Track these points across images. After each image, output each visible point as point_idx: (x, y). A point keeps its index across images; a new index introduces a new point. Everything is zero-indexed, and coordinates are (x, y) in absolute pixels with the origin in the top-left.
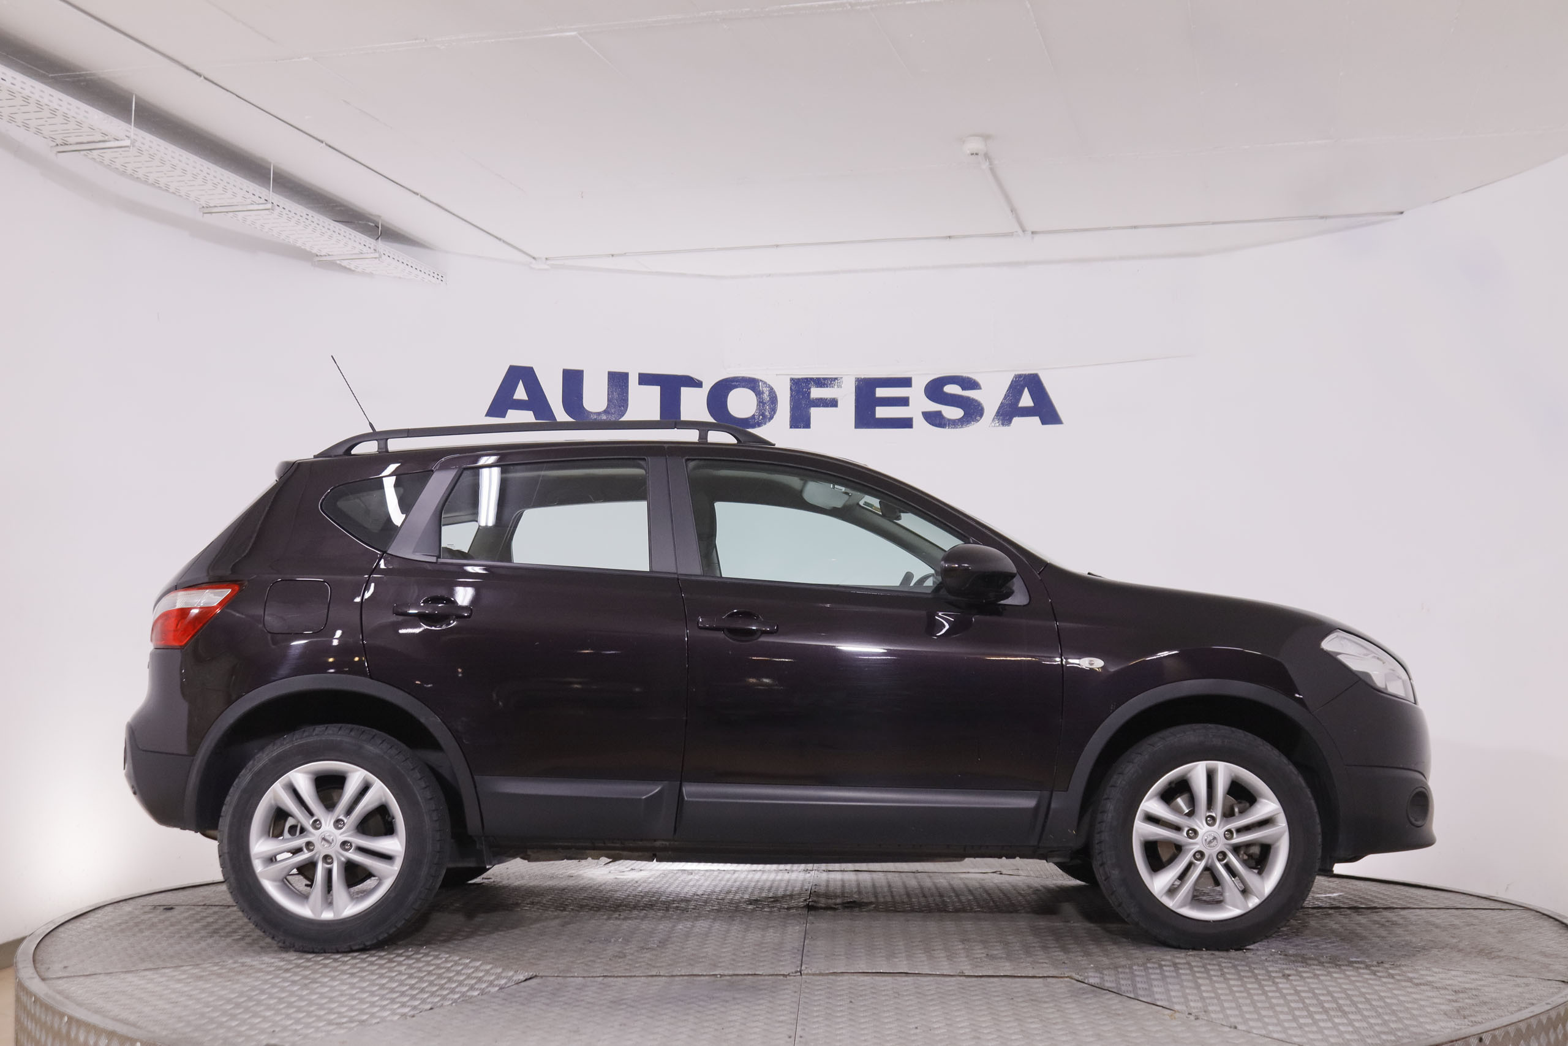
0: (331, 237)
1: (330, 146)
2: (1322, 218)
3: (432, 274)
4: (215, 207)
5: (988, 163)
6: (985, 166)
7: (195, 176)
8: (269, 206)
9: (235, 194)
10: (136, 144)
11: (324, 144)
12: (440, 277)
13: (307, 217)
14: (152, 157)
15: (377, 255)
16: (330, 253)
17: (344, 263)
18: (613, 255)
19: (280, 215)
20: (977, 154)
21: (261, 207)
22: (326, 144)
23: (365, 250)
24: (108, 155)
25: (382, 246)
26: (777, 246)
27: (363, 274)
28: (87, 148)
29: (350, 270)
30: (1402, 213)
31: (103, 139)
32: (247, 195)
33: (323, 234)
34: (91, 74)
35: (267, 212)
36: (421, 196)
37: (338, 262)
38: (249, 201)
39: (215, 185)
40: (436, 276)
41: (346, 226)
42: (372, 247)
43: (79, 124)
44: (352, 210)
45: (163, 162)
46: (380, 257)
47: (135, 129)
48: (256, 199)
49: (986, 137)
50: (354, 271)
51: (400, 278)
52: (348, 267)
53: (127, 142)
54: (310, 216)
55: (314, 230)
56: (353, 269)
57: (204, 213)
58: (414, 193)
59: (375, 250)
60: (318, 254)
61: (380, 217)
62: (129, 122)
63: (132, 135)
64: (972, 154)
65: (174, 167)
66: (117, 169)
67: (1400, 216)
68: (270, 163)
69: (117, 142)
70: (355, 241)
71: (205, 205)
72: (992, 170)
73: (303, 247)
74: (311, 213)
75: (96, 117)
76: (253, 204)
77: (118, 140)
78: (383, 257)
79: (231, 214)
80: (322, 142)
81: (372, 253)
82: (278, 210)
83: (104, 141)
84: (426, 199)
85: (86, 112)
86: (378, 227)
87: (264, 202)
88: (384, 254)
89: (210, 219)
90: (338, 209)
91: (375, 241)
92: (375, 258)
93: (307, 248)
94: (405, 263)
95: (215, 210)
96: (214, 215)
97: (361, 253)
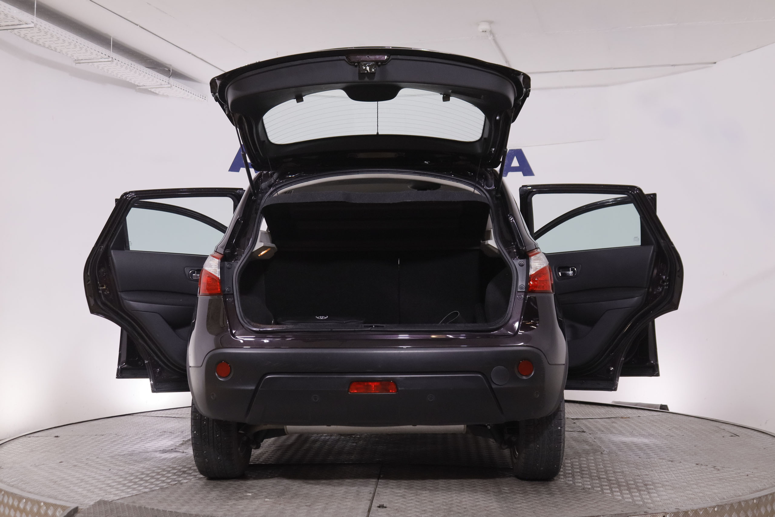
0: (144, 76)
1: (142, 28)
2: (672, 65)
3: (199, 96)
4: (82, 60)
5: (492, 36)
6: (491, 38)
7: (70, 43)
8: (110, 59)
9: (92, 53)
10: (37, 26)
11: (139, 26)
12: (204, 98)
13: (131, 65)
14: (46, 33)
15: (169, 86)
16: (145, 85)
17: (153, 90)
19: (117, 64)
20: (485, 31)
21: (106, 60)
22: (140, 26)
23: (163, 83)
24: (23, 32)
25: (172, 81)
27: (163, 95)
28: (11, 28)
29: (156, 93)
30: (715, 63)
31: (19, 23)
32: (99, 54)
33: (140, 74)
35: (109, 63)
36: (192, 54)
37: (149, 89)
38: (99, 57)
39: (81, 48)
40: (202, 97)
41: (152, 70)
42: (167, 81)
43: (6, 15)
44: (156, 62)
45: (52, 36)
46: (171, 87)
47: (36, 18)
48: (103, 56)
49: (490, 22)
50: (158, 94)
51: (183, 98)
52: (155, 92)
53: (32, 25)
54: (133, 65)
55: (135, 72)
56: (158, 93)
57: (76, 63)
58: (189, 53)
59: (168, 83)
60: (139, 85)
61: (171, 65)
62: (33, 14)
63: (35, 21)
64: (483, 31)
65: (58, 38)
66: (28, 39)
67: (714, 65)
68: (111, 37)
69: (27, 25)
70: (157, 78)
71: (76, 59)
72: (495, 40)
73: (130, 81)
74: (134, 63)
75: (15, 11)
76: (101, 58)
77: (27, 24)
78: (173, 87)
79: (91, 64)
80: (138, 25)
81: (167, 84)
82: (115, 61)
83: (20, 25)
84: (195, 56)
85: (9, 9)
86: (170, 71)
87: (108, 57)
88: (173, 85)
89: (78, 66)
90: (148, 61)
91: (168, 78)
92: (169, 87)
93: (133, 82)
94: (185, 90)
95: (82, 61)
96: (81, 64)
97: (161, 85)
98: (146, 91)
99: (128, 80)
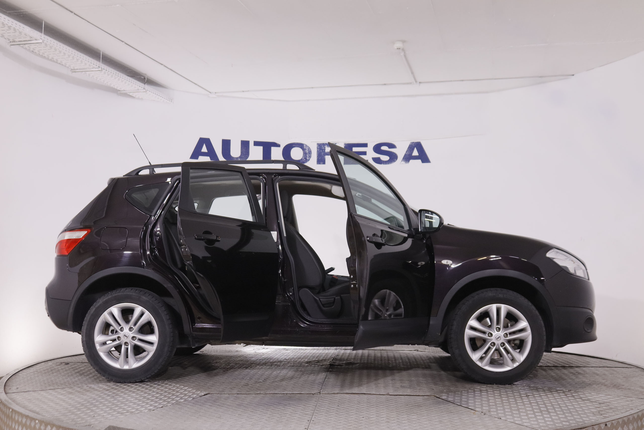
0: (126, 83)
1: (127, 44)
2: (540, 77)
3: (167, 99)
4: (77, 69)
6: (402, 54)
7: (69, 56)
8: (100, 69)
9: (86, 64)
10: (45, 42)
12: (171, 100)
14: (51, 47)
15: (145, 90)
16: (125, 90)
17: (131, 94)
18: (243, 92)
19: (105, 73)
20: (399, 49)
21: (97, 69)
22: (125, 43)
23: (140, 88)
24: (32, 47)
25: (147, 87)
26: (312, 88)
27: (138, 98)
28: (23, 43)
30: (573, 75)
31: (30, 39)
32: (91, 65)
33: (122, 81)
34: (25, 12)
35: (99, 72)
36: (164, 66)
37: (128, 93)
38: (91, 67)
39: (77, 60)
40: (169, 99)
41: (132, 78)
42: (143, 87)
43: (20, 33)
44: (135, 72)
45: (56, 50)
46: (146, 91)
47: (44, 35)
48: (95, 66)
49: (404, 42)
51: (154, 100)
52: (132, 95)
53: (41, 41)
54: (117, 74)
55: (119, 80)
56: (134, 96)
57: (72, 72)
58: (161, 64)
59: (144, 88)
60: (120, 90)
61: (146, 75)
62: (42, 32)
63: (43, 38)
64: (397, 49)
65: (60, 52)
66: (36, 53)
67: (573, 77)
68: (101, 51)
70: (135, 84)
71: (73, 69)
72: (405, 56)
73: (114, 87)
74: (118, 72)
75: (28, 30)
76: (93, 68)
77: (37, 40)
78: (148, 91)
79: (84, 73)
80: (123, 42)
81: (142, 90)
82: (104, 71)
83: (31, 40)
84: (166, 67)
85: (23, 27)
86: (145, 79)
87: (98, 67)
89: (74, 75)
90: (129, 71)
91: (144, 84)
92: (144, 92)
93: (116, 87)
94: (156, 94)
95: (77, 71)
96: (76, 73)
97: (138, 90)
98: (126, 95)
99: (112, 86)
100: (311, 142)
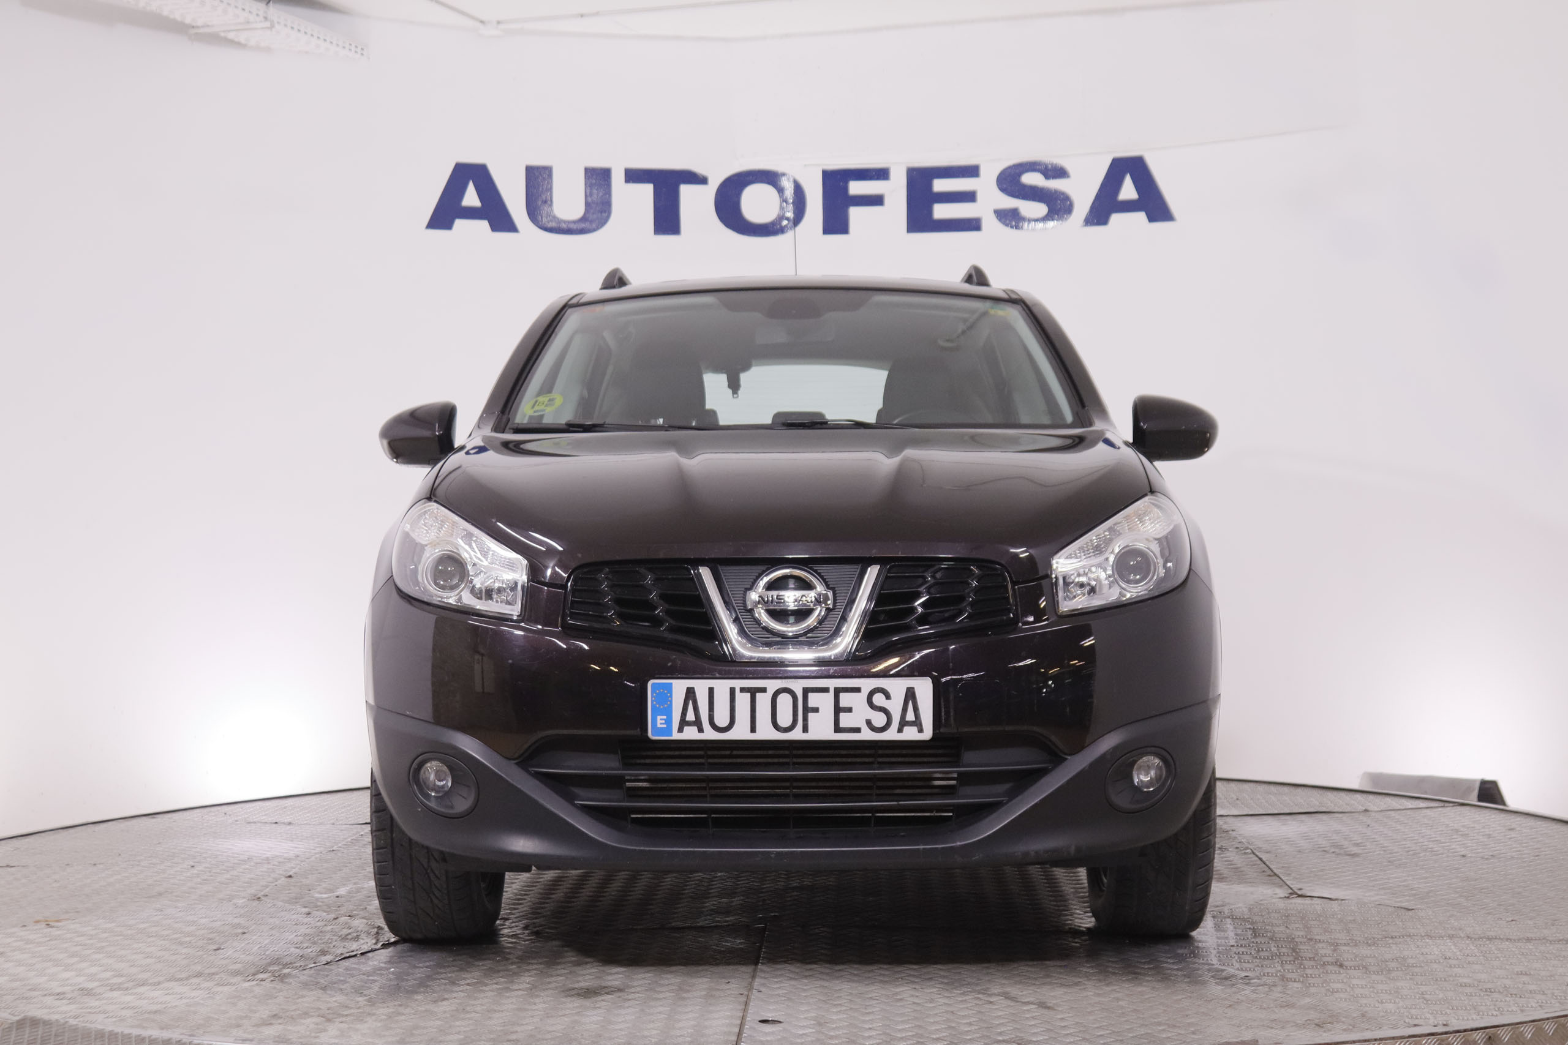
3: (348, 46)
12: (359, 50)
15: (268, 24)
16: (208, 24)
17: (227, 36)
18: (582, 16)
23: (253, 18)
25: (277, 12)
27: (257, 48)
29: (239, 44)
37: (219, 35)
40: (353, 48)
42: (261, 13)
46: (272, 27)
50: (244, 45)
51: (304, 53)
52: (236, 40)
56: (242, 42)
59: (266, 18)
60: (194, 24)
70: (236, 7)
73: (172, 17)
78: (277, 26)
81: (261, 22)
88: (278, 23)
91: (264, 5)
92: (268, 29)
93: (178, 17)
94: (308, 32)
97: (248, 22)
98: (212, 38)
99: (165, 13)
100: (805, 165)
